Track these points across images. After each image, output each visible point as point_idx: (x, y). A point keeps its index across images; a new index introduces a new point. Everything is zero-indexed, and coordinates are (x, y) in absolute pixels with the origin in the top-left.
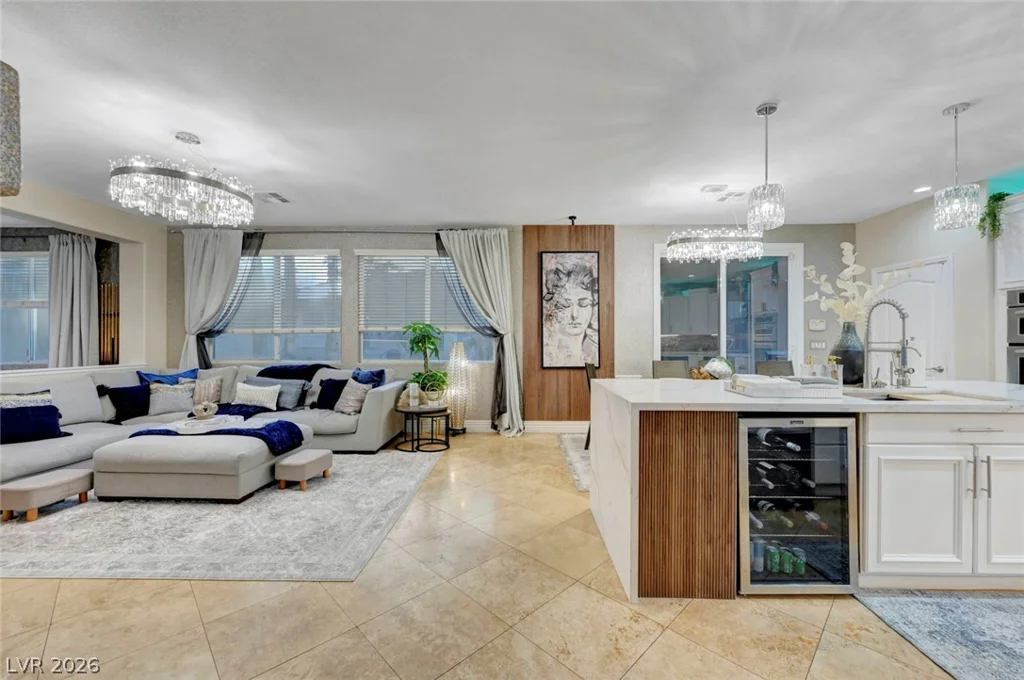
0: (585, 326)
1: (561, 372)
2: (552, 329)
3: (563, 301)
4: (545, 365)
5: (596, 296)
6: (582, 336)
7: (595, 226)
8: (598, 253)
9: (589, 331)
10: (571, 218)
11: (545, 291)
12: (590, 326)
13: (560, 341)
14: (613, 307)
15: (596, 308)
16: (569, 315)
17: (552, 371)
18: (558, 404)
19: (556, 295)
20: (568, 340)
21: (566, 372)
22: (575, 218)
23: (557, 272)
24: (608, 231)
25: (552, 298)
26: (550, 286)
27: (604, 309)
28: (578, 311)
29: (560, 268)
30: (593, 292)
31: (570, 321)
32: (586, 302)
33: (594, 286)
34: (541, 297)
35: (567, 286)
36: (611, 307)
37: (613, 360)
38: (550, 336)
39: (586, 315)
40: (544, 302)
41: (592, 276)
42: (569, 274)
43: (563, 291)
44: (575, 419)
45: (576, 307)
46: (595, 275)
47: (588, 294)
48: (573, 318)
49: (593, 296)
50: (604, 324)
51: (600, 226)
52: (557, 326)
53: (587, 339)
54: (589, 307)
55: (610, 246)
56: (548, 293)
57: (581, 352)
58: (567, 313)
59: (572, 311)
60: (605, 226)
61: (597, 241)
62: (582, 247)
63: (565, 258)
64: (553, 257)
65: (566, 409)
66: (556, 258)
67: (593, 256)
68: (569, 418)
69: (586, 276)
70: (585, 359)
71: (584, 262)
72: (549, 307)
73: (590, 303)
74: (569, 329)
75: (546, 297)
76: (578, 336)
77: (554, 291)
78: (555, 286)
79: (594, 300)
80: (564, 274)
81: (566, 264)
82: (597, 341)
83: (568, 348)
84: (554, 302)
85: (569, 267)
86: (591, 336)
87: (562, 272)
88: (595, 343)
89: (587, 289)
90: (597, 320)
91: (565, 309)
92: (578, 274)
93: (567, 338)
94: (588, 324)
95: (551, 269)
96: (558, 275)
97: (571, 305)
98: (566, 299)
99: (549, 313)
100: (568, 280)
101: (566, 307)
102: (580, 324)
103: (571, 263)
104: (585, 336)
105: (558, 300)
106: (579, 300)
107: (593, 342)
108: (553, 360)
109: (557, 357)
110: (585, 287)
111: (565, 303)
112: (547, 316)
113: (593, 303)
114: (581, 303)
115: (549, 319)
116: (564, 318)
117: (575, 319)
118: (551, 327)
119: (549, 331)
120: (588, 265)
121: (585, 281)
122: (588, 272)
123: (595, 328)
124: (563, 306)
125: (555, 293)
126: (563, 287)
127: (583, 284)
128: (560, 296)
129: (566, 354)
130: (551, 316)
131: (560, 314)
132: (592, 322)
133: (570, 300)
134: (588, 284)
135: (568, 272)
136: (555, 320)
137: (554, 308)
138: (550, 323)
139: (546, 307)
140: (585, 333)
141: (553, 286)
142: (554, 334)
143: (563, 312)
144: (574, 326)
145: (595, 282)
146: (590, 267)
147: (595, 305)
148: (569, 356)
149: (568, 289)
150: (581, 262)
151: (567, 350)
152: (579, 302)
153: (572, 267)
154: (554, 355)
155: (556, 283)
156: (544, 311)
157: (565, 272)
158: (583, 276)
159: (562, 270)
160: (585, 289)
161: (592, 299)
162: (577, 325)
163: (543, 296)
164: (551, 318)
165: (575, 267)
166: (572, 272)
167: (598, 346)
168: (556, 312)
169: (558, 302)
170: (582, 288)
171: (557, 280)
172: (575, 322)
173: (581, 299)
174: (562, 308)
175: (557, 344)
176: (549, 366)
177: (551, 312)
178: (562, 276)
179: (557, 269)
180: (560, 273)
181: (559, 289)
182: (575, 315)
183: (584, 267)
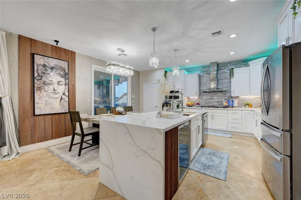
0: (61, 94)
1: (46, 117)
2: (41, 95)
3: (47, 81)
4: (36, 114)
5: (67, 81)
6: (60, 98)
7: (66, 50)
8: (68, 62)
9: (63, 97)
10: (56, 41)
11: (36, 75)
12: (64, 94)
13: (46, 101)
14: (75, 87)
15: (67, 86)
16: (52, 89)
17: (41, 117)
18: (45, 133)
19: (43, 78)
20: (52, 101)
21: (50, 117)
22: (58, 42)
23: (44, 66)
24: (73, 54)
25: (41, 79)
26: (40, 72)
27: (71, 87)
28: (58, 87)
29: (47, 64)
30: (65, 79)
32: (62, 83)
33: (66, 76)
34: (33, 78)
35: (51, 74)
36: (74, 87)
37: (75, 108)
38: (40, 98)
39: (62, 89)
40: (35, 80)
41: (65, 72)
42: (52, 68)
43: (48, 76)
44: (55, 138)
45: (56, 85)
46: (67, 71)
47: (63, 80)
48: (54, 90)
49: (66, 81)
50: (71, 94)
51: (68, 50)
52: (44, 93)
53: (63, 100)
55: (74, 60)
56: (39, 76)
57: (59, 106)
58: (51, 87)
59: (54, 86)
60: (71, 51)
61: (67, 57)
62: (59, 57)
63: (49, 60)
64: (41, 58)
65: (50, 134)
66: (44, 59)
67: (65, 63)
68: (52, 139)
69: (62, 71)
70: (61, 109)
71: (61, 64)
72: (39, 83)
73: (64, 83)
74: (52, 95)
75: (37, 78)
76: (57, 99)
77: (42, 75)
78: (43, 73)
79: (66, 82)
80: (49, 68)
81: (50, 63)
82: (68, 101)
83: (51, 104)
84: (42, 81)
85: (52, 65)
86: (64, 98)
87: (48, 67)
88: (67, 102)
89: (62, 77)
90: (67, 91)
91: (50, 85)
92: (58, 69)
93: (51, 100)
94: (63, 93)
95: (40, 63)
96: (45, 68)
97: (53, 83)
98: (50, 81)
99: (39, 86)
100: (51, 71)
101: (50, 84)
102: (58, 93)
103: (53, 63)
104: (62, 99)
105: (45, 80)
106: (58, 82)
107: (66, 101)
108: (41, 111)
109: (45, 109)
110: (61, 76)
111: (50, 82)
112: (38, 88)
113: (66, 84)
114: (59, 83)
115: (39, 89)
116: (49, 90)
117: (56, 90)
118: (40, 94)
119: (39, 95)
120: (63, 66)
121: (61, 73)
122: (63, 69)
123: (66, 95)
124: (48, 84)
125: (43, 76)
126: (48, 74)
127: (60, 74)
128: (47, 79)
129: (51, 107)
130: (40, 88)
131: (46, 88)
132: (65, 92)
133: (53, 81)
134: (63, 75)
135: (51, 67)
136: (43, 90)
137: (42, 84)
138: (39, 92)
139: (36, 83)
140: (61, 97)
141: (41, 73)
142: (43, 97)
143: (48, 86)
144: (55, 94)
145: (67, 75)
146: (64, 68)
147: (67, 85)
148: (52, 108)
149: (51, 76)
150: (59, 64)
151: (51, 105)
152: (58, 83)
153: (53, 65)
154: (43, 108)
155: (44, 71)
156: (36, 85)
157: (50, 67)
158: (60, 71)
159: (48, 66)
160: (61, 77)
161: (65, 82)
162: (56, 94)
163: (35, 77)
164: (40, 89)
165: (56, 66)
166: (54, 68)
167: (68, 103)
168: (44, 86)
169: (45, 81)
170: (60, 76)
171: (44, 70)
172: (56, 92)
173: (59, 81)
174: (48, 85)
175: (44, 102)
176: (39, 114)
177: (40, 86)
178: (47, 68)
179: (44, 64)
180: (46, 67)
181: (46, 75)
182: (56, 88)
183: (60, 66)
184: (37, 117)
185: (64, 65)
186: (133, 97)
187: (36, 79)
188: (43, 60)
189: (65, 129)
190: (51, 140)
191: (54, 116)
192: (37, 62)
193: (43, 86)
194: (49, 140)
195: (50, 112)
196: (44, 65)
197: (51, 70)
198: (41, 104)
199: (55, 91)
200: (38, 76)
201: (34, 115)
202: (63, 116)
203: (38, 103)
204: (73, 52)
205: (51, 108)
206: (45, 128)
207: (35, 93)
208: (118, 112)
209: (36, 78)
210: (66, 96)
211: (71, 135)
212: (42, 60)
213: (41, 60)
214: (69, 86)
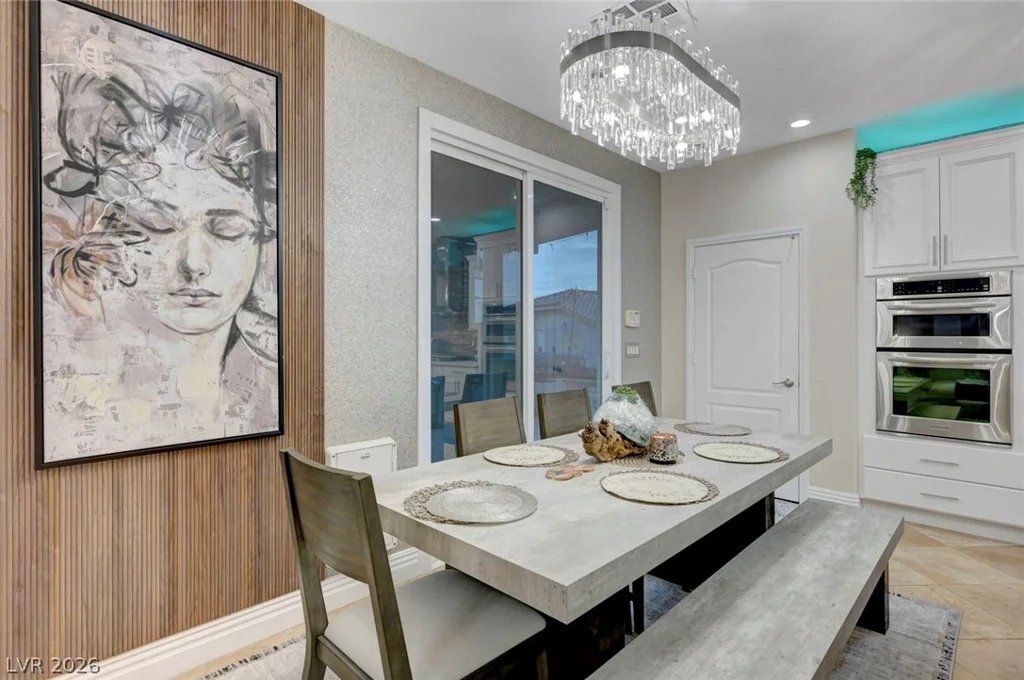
0: (231, 304)
1: (130, 469)
2: (92, 309)
3: (138, 206)
5: (270, 210)
6: (224, 333)
8: (278, 78)
9: (247, 322)
11: (53, 154)
12: (250, 304)
13: (129, 354)
14: (321, 254)
15: (270, 248)
16: (172, 262)
19: (109, 179)
20: (168, 352)
21: (155, 467)
23: (115, 90)
24: (308, 24)
25: (89, 189)
26: (82, 138)
27: (296, 257)
28: (208, 251)
29: (132, 80)
30: (260, 197)
31: (176, 285)
32: (236, 221)
33: (262, 174)
35: (163, 155)
36: (314, 252)
37: (321, 402)
39: (236, 267)
40: (49, 197)
41: (258, 144)
42: (170, 115)
43: (142, 169)
44: (193, 622)
45: (197, 238)
46: (269, 144)
47: (243, 200)
48: (187, 274)
49: (261, 212)
50: (296, 298)
52: (116, 297)
53: (241, 343)
54: (247, 241)
55: (312, 69)
56: (70, 164)
57: (216, 391)
58: (165, 251)
59: (185, 243)
60: (299, 9)
61: (272, 43)
62: (222, 41)
63: (151, 51)
64: (94, 30)
65: (157, 599)
66: (111, 39)
67: (260, 83)
68: (170, 628)
69: (236, 137)
70: (231, 413)
71: (230, 90)
72: (72, 220)
73: (252, 229)
74: (169, 312)
75: (58, 177)
76: (206, 337)
77: (101, 161)
78: (104, 143)
79: (264, 221)
80: (148, 108)
81: (156, 77)
82: (273, 351)
83: (165, 378)
84: (98, 205)
85: (168, 91)
86: (252, 335)
87: (139, 99)
88: (267, 357)
89: (238, 181)
90: (273, 286)
91: (153, 237)
92: (207, 122)
93: (162, 345)
94: (241, 297)
95: (82, 70)
96: (121, 105)
97: (179, 225)
98: (156, 203)
99: (76, 244)
100: (166, 135)
101: (154, 230)
102: (212, 295)
103: (178, 79)
104: (234, 336)
105: (119, 199)
106: (209, 213)
107: (262, 353)
108: (91, 430)
109: (116, 417)
110: (231, 174)
111: (153, 217)
112: (64, 253)
113: (262, 230)
114: (215, 224)
115: (77, 267)
116: (148, 271)
117: (195, 275)
118: (85, 302)
119: (77, 314)
120: (244, 104)
121: (233, 154)
122: (244, 127)
123: (266, 309)
124: (143, 225)
125: (104, 171)
126: (143, 154)
127: (227, 161)
128: (131, 188)
129: (160, 401)
130: (86, 257)
131: (130, 256)
132: (257, 291)
133: (173, 208)
134: (242, 165)
135: (166, 107)
136: (105, 274)
137: (97, 227)
138: (77, 285)
139: (55, 219)
140: (234, 326)
141: (94, 140)
142: (101, 328)
143: (143, 247)
144: (189, 299)
145: (268, 167)
146: (252, 115)
147: (269, 239)
148: (172, 407)
149: (166, 169)
150: (217, 87)
151: (162, 385)
152: (212, 221)
153: (179, 93)
154: (102, 409)
155: (109, 131)
156: (51, 234)
157: (153, 102)
158: (226, 137)
159: (140, 91)
160: (231, 180)
161: (256, 217)
162: (201, 300)
163: (44, 173)
164: (83, 263)
165: (194, 96)
166: (180, 111)
167: (276, 365)
168: (111, 246)
169: (119, 206)
170: (222, 175)
171: (113, 124)
172: (194, 287)
173: (219, 212)
174: (138, 234)
175: (115, 364)
176: (75, 454)
177: (82, 240)
178: (138, 113)
179: (114, 79)
180: (130, 102)
181: (125, 161)
182: (193, 263)
183: (227, 105)
184: (65, 478)
185: (251, 93)
186: (630, 323)
187: (57, 184)
188: (107, 46)
189: (259, 548)
190: (162, 636)
191: (181, 460)
192: (62, 58)
193: (104, 240)
194: (150, 640)
195: (152, 439)
196: (109, 88)
197: (160, 129)
198: (92, 379)
199: (189, 279)
200: (67, 164)
201: (40, 464)
202: (244, 462)
203: (68, 371)
204: (310, 12)
205: (163, 407)
206: (117, 551)
207: (47, 297)
208: (624, 437)
209: (51, 177)
210: (265, 314)
211: (295, 589)
212: (98, 45)
213: (87, 45)
214: (284, 248)
